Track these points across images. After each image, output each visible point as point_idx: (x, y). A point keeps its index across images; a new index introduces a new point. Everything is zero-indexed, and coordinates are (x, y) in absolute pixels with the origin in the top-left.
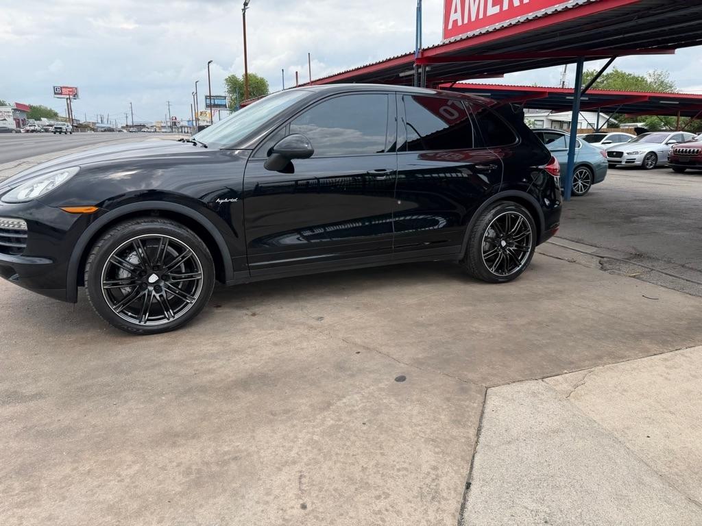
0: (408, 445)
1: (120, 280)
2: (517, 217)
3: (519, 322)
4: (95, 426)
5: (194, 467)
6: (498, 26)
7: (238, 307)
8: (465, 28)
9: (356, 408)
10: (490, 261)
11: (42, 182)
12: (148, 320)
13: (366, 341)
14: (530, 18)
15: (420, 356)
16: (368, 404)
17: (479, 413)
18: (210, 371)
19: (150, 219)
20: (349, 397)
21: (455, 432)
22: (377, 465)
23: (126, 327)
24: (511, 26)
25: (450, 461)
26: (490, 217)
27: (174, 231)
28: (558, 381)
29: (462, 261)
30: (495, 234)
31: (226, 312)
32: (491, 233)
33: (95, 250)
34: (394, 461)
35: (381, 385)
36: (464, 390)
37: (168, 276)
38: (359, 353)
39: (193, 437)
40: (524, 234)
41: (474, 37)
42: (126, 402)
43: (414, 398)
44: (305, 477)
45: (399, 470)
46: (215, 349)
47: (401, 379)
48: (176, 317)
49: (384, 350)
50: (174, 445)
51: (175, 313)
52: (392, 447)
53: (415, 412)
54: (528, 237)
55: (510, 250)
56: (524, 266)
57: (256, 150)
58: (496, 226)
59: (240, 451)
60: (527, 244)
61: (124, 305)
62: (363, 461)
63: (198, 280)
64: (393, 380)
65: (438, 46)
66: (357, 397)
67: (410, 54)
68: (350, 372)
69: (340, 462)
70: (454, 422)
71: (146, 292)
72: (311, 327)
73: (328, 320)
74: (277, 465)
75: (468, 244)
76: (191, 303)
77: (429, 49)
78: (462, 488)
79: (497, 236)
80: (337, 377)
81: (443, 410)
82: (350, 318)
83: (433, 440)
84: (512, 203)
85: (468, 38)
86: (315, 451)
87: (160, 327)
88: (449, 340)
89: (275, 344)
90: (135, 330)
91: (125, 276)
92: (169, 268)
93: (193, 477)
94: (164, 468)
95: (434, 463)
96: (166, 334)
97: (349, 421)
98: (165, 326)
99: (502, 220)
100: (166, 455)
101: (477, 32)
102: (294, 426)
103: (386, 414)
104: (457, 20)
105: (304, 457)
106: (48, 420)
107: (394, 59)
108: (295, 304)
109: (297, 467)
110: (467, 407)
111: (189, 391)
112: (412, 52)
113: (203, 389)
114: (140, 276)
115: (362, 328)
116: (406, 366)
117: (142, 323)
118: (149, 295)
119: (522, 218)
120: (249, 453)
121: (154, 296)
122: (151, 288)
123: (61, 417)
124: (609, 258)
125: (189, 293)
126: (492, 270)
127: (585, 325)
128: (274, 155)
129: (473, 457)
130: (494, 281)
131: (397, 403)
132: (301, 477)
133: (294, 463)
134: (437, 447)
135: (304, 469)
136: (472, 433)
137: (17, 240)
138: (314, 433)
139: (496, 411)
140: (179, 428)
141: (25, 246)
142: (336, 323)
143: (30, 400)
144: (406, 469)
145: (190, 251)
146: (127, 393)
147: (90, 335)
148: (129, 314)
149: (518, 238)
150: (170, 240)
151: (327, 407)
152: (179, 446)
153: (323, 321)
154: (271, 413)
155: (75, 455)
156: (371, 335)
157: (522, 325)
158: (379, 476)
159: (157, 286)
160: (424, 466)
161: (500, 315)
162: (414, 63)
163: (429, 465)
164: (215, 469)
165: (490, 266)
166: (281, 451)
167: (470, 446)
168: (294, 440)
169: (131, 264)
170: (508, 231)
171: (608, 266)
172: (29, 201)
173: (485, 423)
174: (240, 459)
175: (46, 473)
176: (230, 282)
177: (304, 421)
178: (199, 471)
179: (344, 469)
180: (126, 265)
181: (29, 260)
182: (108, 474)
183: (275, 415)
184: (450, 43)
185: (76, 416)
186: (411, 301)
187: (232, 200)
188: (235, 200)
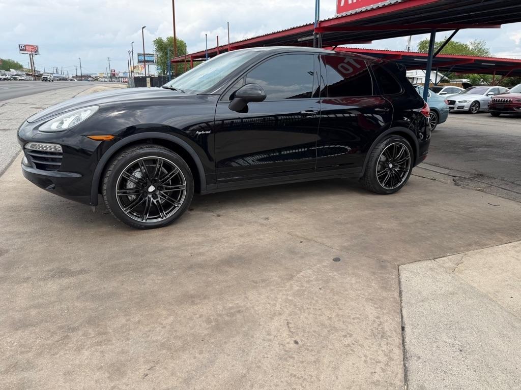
0: (355, 303)
1: (127, 189)
2: (401, 146)
3: (408, 221)
4: (131, 292)
5: (212, 318)
6: (380, 5)
7: (206, 210)
8: (354, 5)
9: (311, 279)
10: (382, 179)
11: (69, 117)
12: (148, 219)
13: (304, 234)
15: (346, 244)
16: (319, 276)
17: (397, 282)
18: (201, 254)
19: (150, 145)
20: (304, 272)
21: (385, 294)
22: (338, 315)
23: (132, 224)
24: (390, 5)
25: (387, 313)
26: (383, 147)
27: (167, 154)
28: (445, 261)
29: (361, 178)
30: (385, 159)
31: (198, 214)
32: (382, 158)
33: (112, 168)
34: (349, 313)
35: (324, 264)
36: (383, 267)
37: (162, 187)
38: (302, 242)
39: (205, 298)
40: (405, 159)
41: (361, 12)
42: (148, 275)
43: (350, 272)
44: (291, 323)
45: (353, 319)
46: (200, 239)
47: (337, 260)
48: (168, 217)
49: (319, 240)
50: (193, 303)
51: (166, 214)
52: (345, 304)
53: (353, 282)
54: (408, 161)
55: (395, 170)
56: (404, 182)
57: (222, 95)
58: (387, 153)
59: (240, 307)
60: (407, 166)
61: (131, 208)
62: (328, 313)
63: (182, 191)
64: (332, 261)
65: (333, 19)
66: (310, 271)
67: (310, 25)
68: (299, 255)
69: (311, 313)
70: (382, 287)
71: (147, 198)
72: (262, 225)
73: (273, 219)
74: (269, 316)
75: (367, 166)
76: (178, 207)
77: (325, 21)
78: (400, 330)
79: (387, 160)
80: (293, 258)
81: (373, 280)
82: (288, 218)
83: (371, 300)
84: (399, 136)
85: (356, 13)
86: (292, 306)
87: (157, 224)
88: (364, 233)
89: (241, 236)
90: (139, 226)
91: (132, 187)
92: (163, 182)
93: (213, 324)
94: (191, 319)
95: (376, 314)
96: (160, 229)
97: (310, 287)
98: (160, 223)
99: (391, 148)
100: (189, 310)
101: (363, 9)
102: (272, 290)
103: (334, 282)
105: (285, 310)
106: (96, 288)
107: (297, 28)
108: (245, 209)
109: (284, 317)
110: (388, 278)
111: (191, 267)
112: (312, 23)
113: (201, 266)
114: (143, 187)
115: (299, 225)
116: (338, 251)
117: (144, 221)
118: (149, 201)
119: (404, 147)
120: (247, 308)
121: (152, 201)
122: (150, 196)
123: (106, 286)
124: (459, 177)
125: (176, 199)
127: (454, 223)
128: (236, 100)
129: (401, 310)
130: (383, 193)
131: (339, 276)
132: (288, 323)
133: (280, 314)
134: (375, 304)
135: (288, 318)
136: (396, 295)
137: (53, 160)
138: (287, 295)
139: (409, 281)
140: (192, 292)
141: (60, 164)
142: (279, 222)
143: (78, 274)
144: (358, 318)
145: (178, 169)
146: (146, 269)
147: (104, 229)
148: (135, 214)
149: (401, 162)
150: (164, 161)
151: (291, 277)
152: (197, 304)
153: (269, 220)
154: (253, 281)
155: (125, 311)
156: (307, 230)
157: (410, 223)
158: (341, 323)
159: (154, 194)
160: (370, 316)
161: (393, 217)
162: (313, 31)
163: (373, 315)
164: (227, 318)
165: (381, 182)
166: (269, 306)
167: (397, 303)
168: (276, 299)
169: (136, 178)
170: (395, 157)
171: (460, 183)
172: (63, 131)
173: (403, 288)
174: (242, 312)
175: (109, 323)
176: (203, 192)
177: (278, 287)
178: (216, 320)
179: (316, 318)
180: (132, 178)
181: (65, 175)
182: (153, 323)
183: (256, 283)
184: (342, 17)
185: (115, 285)
186: (328, 207)
187: (207, 132)
188: (209, 132)
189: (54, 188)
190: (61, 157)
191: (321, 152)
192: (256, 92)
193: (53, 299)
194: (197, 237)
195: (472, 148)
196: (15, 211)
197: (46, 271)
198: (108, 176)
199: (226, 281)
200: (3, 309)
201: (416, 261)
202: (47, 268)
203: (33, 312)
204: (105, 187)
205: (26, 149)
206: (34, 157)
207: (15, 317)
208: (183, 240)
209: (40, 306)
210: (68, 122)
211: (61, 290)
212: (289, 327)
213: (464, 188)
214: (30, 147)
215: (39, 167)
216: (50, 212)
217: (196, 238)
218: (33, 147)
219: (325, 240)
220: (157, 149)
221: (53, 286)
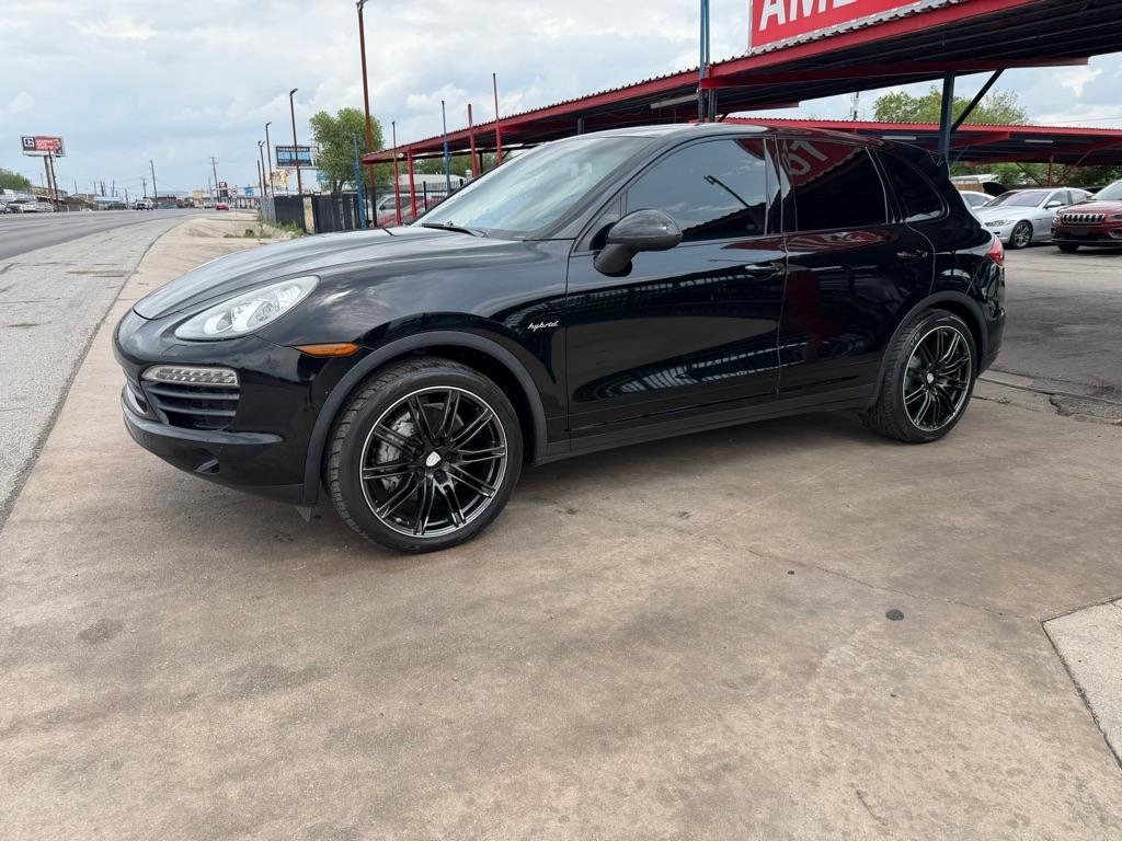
0: (992, 729)
1: (382, 464)
2: (951, 334)
3: (1005, 507)
4: (448, 722)
5: (669, 787)
6: (855, 23)
7: (537, 499)
8: (793, 29)
9: (860, 670)
10: (914, 409)
11: (248, 305)
12: (428, 528)
13: (788, 551)
14: (918, 10)
15: (895, 574)
16: (874, 662)
17: (1061, 667)
18: (571, 613)
19: (432, 361)
20: (834, 651)
21: (1050, 701)
22: (968, 766)
23: (395, 543)
24: (880, 24)
25: (1078, 751)
26: (911, 338)
27: (469, 380)
29: (870, 409)
30: (920, 363)
32: (912, 362)
33: (351, 417)
34: (990, 759)
35: (871, 628)
36: (1011, 630)
37: (457, 455)
38: (792, 573)
39: (630, 732)
40: (960, 363)
41: (811, 42)
42: (472, 674)
43: (941, 646)
44: (866, 794)
45: (1010, 774)
46: (553, 573)
48: (468, 522)
49: (830, 565)
50: (605, 747)
51: (465, 514)
52: (969, 734)
53: (961, 672)
54: (964, 369)
55: (939, 389)
56: (959, 413)
57: (579, 239)
58: (924, 351)
59: (723, 754)
60: (963, 378)
61: (392, 507)
62: (941, 761)
63: (498, 460)
64: (885, 618)
65: (743, 59)
66: (847, 650)
67: (689, 72)
68: (804, 608)
69: (903, 764)
70: (1035, 683)
71: (424, 482)
72: (680, 531)
73: (699, 516)
74: (804, 776)
75: (884, 381)
76: (490, 497)
77: (724, 63)
79: (923, 366)
80: (791, 617)
81: (1003, 664)
82: (731, 512)
83: (1024, 718)
84: (946, 312)
85: (798, 45)
86: (848, 747)
87: (445, 539)
88: (922, 543)
89: (644, 561)
90: (408, 546)
91: (391, 458)
92: (458, 442)
93: (679, 804)
94: (618, 792)
95: (1057, 759)
96: (452, 550)
97: (865, 693)
98: (453, 536)
99: (931, 341)
100: (606, 767)
101: (816, 34)
102: (781, 705)
103: (916, 676)
104: (776, 15)
105: (837, 758)
106: (362, 716)
107: (658, 80)
108: (623, 491)
109: (842, 777)
110: (1035, 657)
111: (561, 649)
112: (692, 68)
113: (583, 644)
114: (416, 456)
115: (765, 530)
116: (887, 592)
117: (419, 535)
118: (429, 488)
119: (958, 336)
120: (742, 757)
121: (436, 488)
122: (431, 476)
123: (381, 709)
124: (1063, 395)
125: (484, 479)
126: (916, 422)
127: (1108, 508)
128: (610, 249)
129: (1108, 744)
130: (917, 439)
131: (921, 657)
132: (859, 795)
133: (830, 770)
134: (1041, 729)
135: (855, 782)
136: (1076, 701)
137: (212, 404)
138: (823, 716)
139: (1086, 662)
140: (593, 717)
141: (233, 414)
142: (715, 521)
143: (305, 681)
144: (1021, 771)
145: (489, 412)
146: (461, 659)
147: (327, 557)
148: (399, 520)
149: (952, 368)
150: (463, 396)
151: (811, 670)
152: (617, 750)
153: (691, 519)
154: (725, 682)
155: (454, 777)
156: (789, 540)
157: (1013, 512)
158: (986, 786)
159: (438, 472)
160: (1046, 765)
161: (964, 498)
162: (696, 85)
163: (1051, 760)
164: (706, 788)
165: (913, 414)
166: (792, 750)
167: (1089, 724)
168: (800, 729)
169: (401, 437)
170: (940, 357)
171: (1071, 409)
172: (239, 337)
173: (1083, 685)
174: (735, 767)
175: (427, 814)
176: (541, 459)
177: (791, 697)
178: (684, 795)
179: (921, 777)
180: (393, 437)
181: (242, 438)
182: (534, 808)
183: (733, 686)
184: (765, 53)
185: (401, 703)
186: (808, 479)
187: (550, 325)
188: (555, 324)
189: (215, 469)
190: (236, 397)
191: (787, 356)
192: (652, 228)
193: (268, 750)
194: (545, 569)
195: (1058, 326)
196: (105, 521)
197: (230, 675)
198: (344, 435)
199: (660, 686)
200: (158, 787)
201: (1074, 611)
202: (227, 668)
203: (233, 790)
204: (335, 462)
205: (143, 380)
206: (162, 398)
207: (194, 806)
208: (517, 579)
209: (241, 773)
210: (246, 316)
211: (281, 726)
212: (865, 804)
213: (1083, 419)
214: (157, 376)
215: (176, 420)
216: (186, 520)
217: (542, 572)
218: (164, 377)
219: (845, 566)
220: (447, 369)
221: (256, 716)
